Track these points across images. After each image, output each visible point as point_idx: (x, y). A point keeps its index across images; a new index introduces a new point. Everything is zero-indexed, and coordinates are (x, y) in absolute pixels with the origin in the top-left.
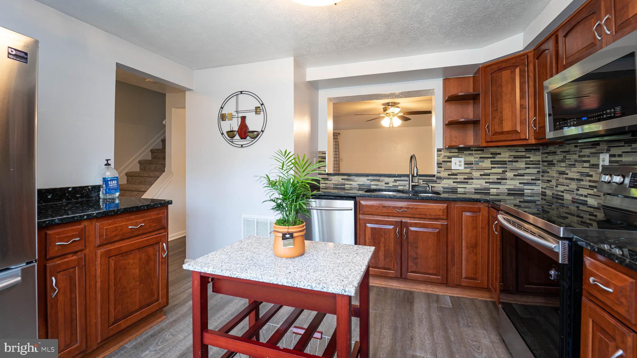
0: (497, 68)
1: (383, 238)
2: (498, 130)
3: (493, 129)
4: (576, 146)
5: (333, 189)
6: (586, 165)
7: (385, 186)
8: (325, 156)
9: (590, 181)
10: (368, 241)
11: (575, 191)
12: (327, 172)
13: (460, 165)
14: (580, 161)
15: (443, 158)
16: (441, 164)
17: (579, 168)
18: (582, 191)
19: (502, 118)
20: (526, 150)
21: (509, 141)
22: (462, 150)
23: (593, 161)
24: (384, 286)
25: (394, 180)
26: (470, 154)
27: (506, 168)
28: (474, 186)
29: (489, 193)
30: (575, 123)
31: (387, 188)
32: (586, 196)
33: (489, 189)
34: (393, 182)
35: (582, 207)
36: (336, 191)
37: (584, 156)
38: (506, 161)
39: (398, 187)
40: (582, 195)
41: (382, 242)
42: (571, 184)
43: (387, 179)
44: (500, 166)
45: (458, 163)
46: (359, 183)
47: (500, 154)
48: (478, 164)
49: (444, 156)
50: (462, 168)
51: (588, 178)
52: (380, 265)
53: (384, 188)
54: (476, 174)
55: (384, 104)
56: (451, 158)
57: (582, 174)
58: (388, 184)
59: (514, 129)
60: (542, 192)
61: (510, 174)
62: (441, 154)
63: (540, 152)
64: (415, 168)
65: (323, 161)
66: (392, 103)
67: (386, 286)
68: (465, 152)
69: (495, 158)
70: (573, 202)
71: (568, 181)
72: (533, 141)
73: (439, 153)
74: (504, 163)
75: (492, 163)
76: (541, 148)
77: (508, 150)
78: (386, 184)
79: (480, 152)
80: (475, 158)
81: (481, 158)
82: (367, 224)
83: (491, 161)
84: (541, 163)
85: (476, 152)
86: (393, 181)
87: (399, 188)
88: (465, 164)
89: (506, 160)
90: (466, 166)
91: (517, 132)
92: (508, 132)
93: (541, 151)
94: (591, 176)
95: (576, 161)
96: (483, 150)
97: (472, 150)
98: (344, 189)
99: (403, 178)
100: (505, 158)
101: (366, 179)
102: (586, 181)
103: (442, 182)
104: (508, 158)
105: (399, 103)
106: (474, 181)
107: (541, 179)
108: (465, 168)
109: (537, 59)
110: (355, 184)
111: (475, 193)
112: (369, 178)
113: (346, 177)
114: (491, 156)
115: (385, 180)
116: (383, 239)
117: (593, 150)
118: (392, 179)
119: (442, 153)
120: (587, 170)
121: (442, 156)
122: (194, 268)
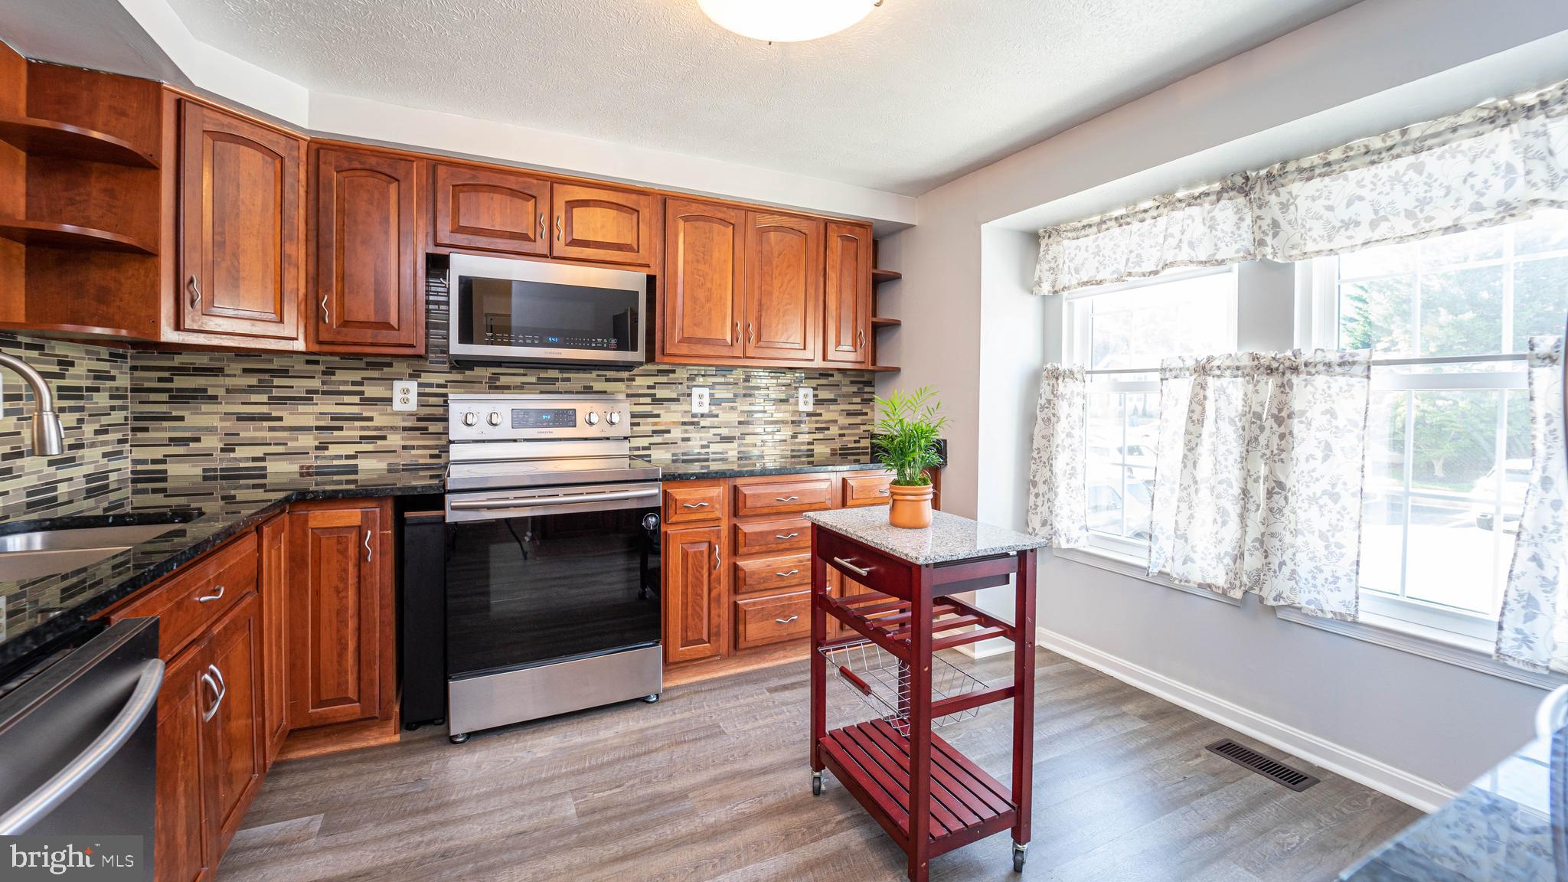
3: (207, 296)
9: (364, 428)
11: (312, 451)
17: (326, 407)
18: (335, 450)
23: (373, 392)
27: (83, 409)
30: (535, 341)
32: (352, 457)
37: (343, 383)
38: (83, 388)
40: (337, 457)
42: (295, 439)
44: (73, 403)
47: (72, 364)
51: (359, 424)
60: (133, 472)
61: (88, 430)
63: (127, 363)
71: (282, 434)
74: (80, 393)
75: (60, 394)
76: (130, 352)
77: (86, 352)
84: (129, 394)
89: (82, 384)
93: (129, 360)
94: (369, 419)
95: (311, 393)
100: (82, 377)
102: (351, 429)
104: (86, 378)
107: (129, 437)
109: (340, 171)
117: (374, 374)
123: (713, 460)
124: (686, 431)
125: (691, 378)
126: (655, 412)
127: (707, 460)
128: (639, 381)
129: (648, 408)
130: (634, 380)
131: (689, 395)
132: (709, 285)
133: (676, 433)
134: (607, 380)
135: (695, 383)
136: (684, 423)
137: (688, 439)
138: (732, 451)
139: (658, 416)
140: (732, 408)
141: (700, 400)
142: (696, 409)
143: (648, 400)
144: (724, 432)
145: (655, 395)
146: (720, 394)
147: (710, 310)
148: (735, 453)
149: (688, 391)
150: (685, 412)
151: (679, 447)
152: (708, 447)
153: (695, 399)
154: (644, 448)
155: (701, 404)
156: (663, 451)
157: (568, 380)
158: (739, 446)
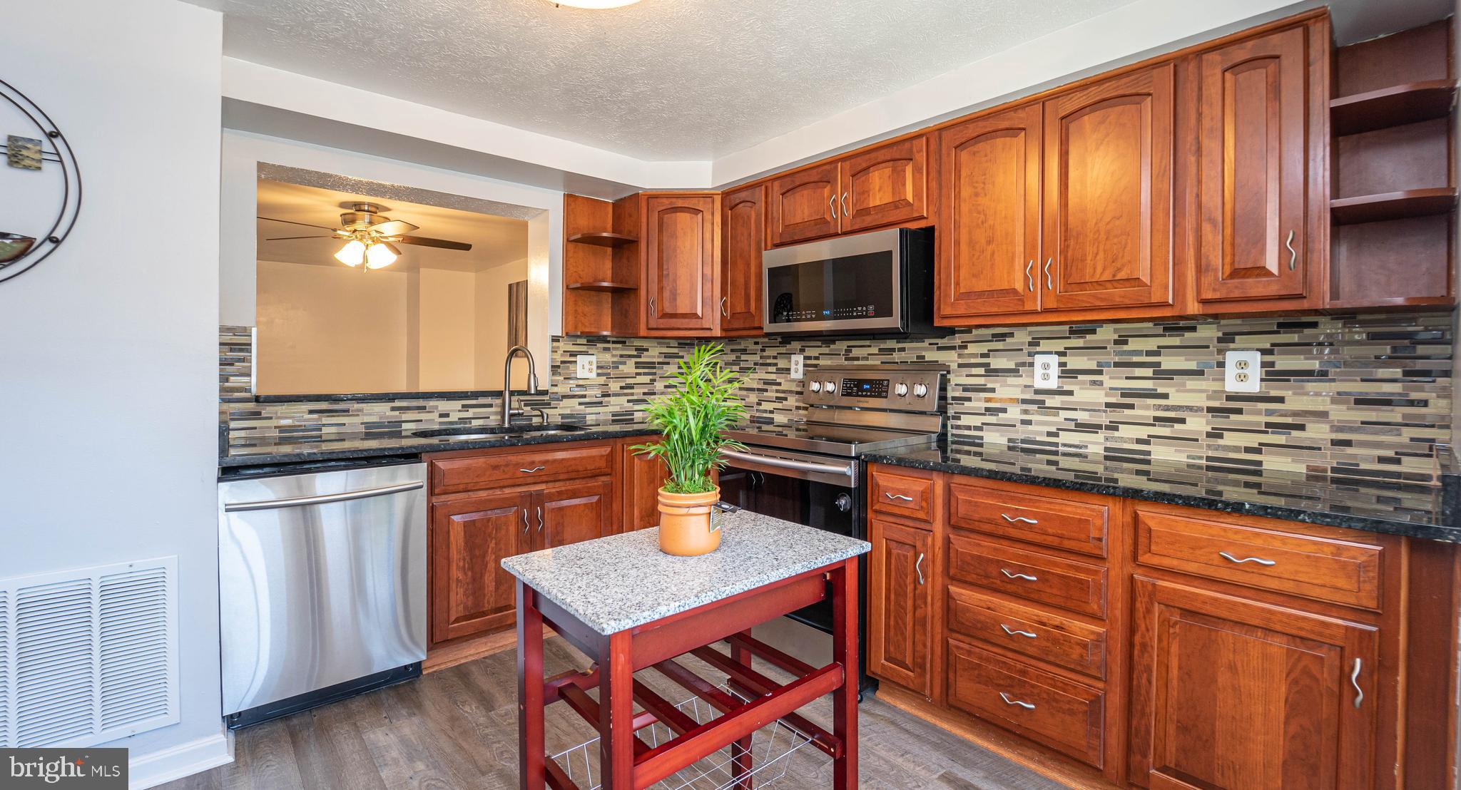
0: (670, 204)
1: (494, 541)
2: (668, 310)
3: (660, 308)
4: (756, 343)
5: (275, 444)
6: (773, 369)
7: (441, 423)
8: (249, 342)
9: (777, 391)
10: (455, 556)
11: (755, 406)
12: (254, 390)
13: (590, 370)
14: (762, 365)
15: (562, 355)
16: (559, 367)
17: (761, 374)
18: (765, 406)
19: (676, 290)
20: (679, 344)
21: (686, 329)
22: (594, 339)
23: (782, 363)
24: (487, 654)
25: (463, 406)
26: (605, 349)
27: (655, 374)
28: (611, 409)
29: (633, 419)
30: (814, 316)
31: (444, 427)
32: (771, 412)
33: (631, 413)
34: (459, 411)
35: (765, 427)
36: (286, 449)
37: (769, 357)
38: (654, 363)
39: (470, 423)
40: (765, 411)
41: (490, 550)
42: (748, 397)
43: (443, 406)
44: (646, 371)
45: (587, 366)
46: (365, 421)
47: (647, 350)
48: (618, 368)
49: (564, 351)
50: (593, 375)
51: (775, 387)
52: (486, 605)
53: (437, 427)
54: (614, 386)
55: (343, 205)
56: (576, 355)
57: (767, 382)
58: (447, 415)
59: (694, 312)
61: (659, 386)
62: (558, 347)
64: (532, 376)
65: (243, 360)
66: (369, 205)
67: (491, 653)
68: (599, 345)
69: (640, 357)
70: (752, 422)
71: (744, 393)
72: (717, 332)
73: (555, 344)
74: (651, 365)
75: (638, 365)
77: (658, 343)
78: (441, 416)
79: (620, 346)
80: (613, 356)
81: (622, 356)
82: (452, 517)
83: (636, 363)
85: (615, 345)
86: (460, 408)
87: (473, 424)
88: (598, 367)
89: (654, 360)
90: (600, 371)
91: (695, 316)
92: (684, 316)
94: (779, 384)
95: (755, 364)
96: (624, 342)
97: (609, 342)
98: (320, 439)
99: (481, 401)
100: (654, 357)
101: (389, 408)
102: (772, 391)
103: (559, 404)
104: (658, 357)
105: (388, 209)
106: (612, 399)
108: (599, 375)
109: (731, 209)
110: (353, 423)
111: (613, 421)
112: (397, 404)
113: (324, 405)
114: (635, 353)
115: (439, 409)
116: (492, 545)
117: (783, 350)
118: (458, 404)
119: (561, 344)
120: (773, 377)
121: (560, 352)
122: (635, 619)
123: (1065, 454)
124: (1026, 412)
125: (1034, 343)
126: (989, 386)
127: (1056, 453)
128: (972, 349)
129: (981, 381)
130: (966, 347)
131: (1032, 365)
132: (991, 222)
133: (1014, 413)
134: (940, 349)
135: (1038, 349)
136: (1024, 401)
137: (1029, 422)
138: (1095, 445)
139: (993, 390)
140: (1094, 383)
141: (1045, 373)
142: (1039, 384)
143: (981, 371)
144: (1082, 417)
145: (988, 364)
146: (1074, 362)
147: (993, 254)
148: (1100, 450)
149: (1029, 360)
150: (1026, 386)
151: (1017, 432)
152: (1056, 435)
153: (1038, 370)
154: (976, 428)
155: (1046, 377)
156: (998, 434)
157: (903, 350)
158: (1107, 439)
